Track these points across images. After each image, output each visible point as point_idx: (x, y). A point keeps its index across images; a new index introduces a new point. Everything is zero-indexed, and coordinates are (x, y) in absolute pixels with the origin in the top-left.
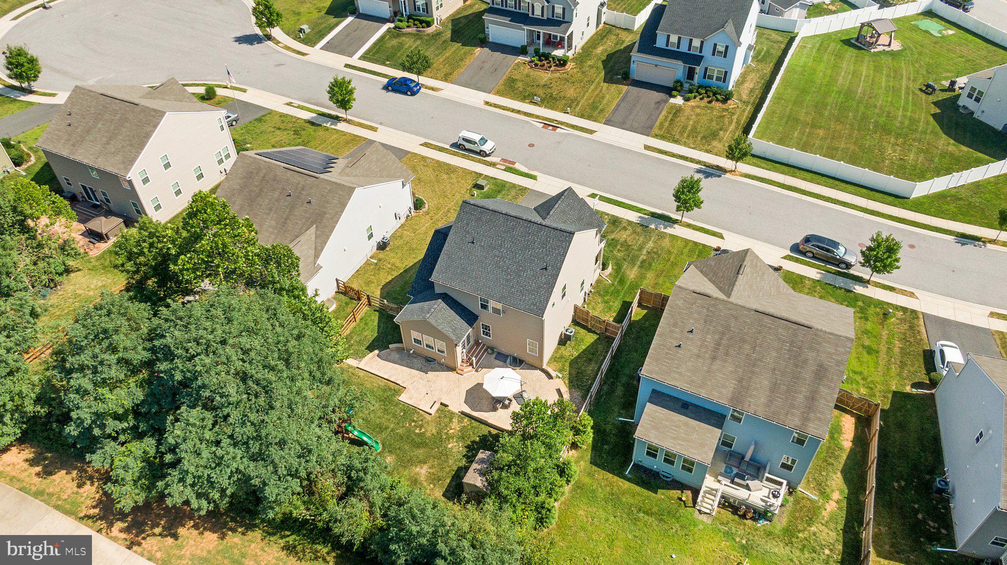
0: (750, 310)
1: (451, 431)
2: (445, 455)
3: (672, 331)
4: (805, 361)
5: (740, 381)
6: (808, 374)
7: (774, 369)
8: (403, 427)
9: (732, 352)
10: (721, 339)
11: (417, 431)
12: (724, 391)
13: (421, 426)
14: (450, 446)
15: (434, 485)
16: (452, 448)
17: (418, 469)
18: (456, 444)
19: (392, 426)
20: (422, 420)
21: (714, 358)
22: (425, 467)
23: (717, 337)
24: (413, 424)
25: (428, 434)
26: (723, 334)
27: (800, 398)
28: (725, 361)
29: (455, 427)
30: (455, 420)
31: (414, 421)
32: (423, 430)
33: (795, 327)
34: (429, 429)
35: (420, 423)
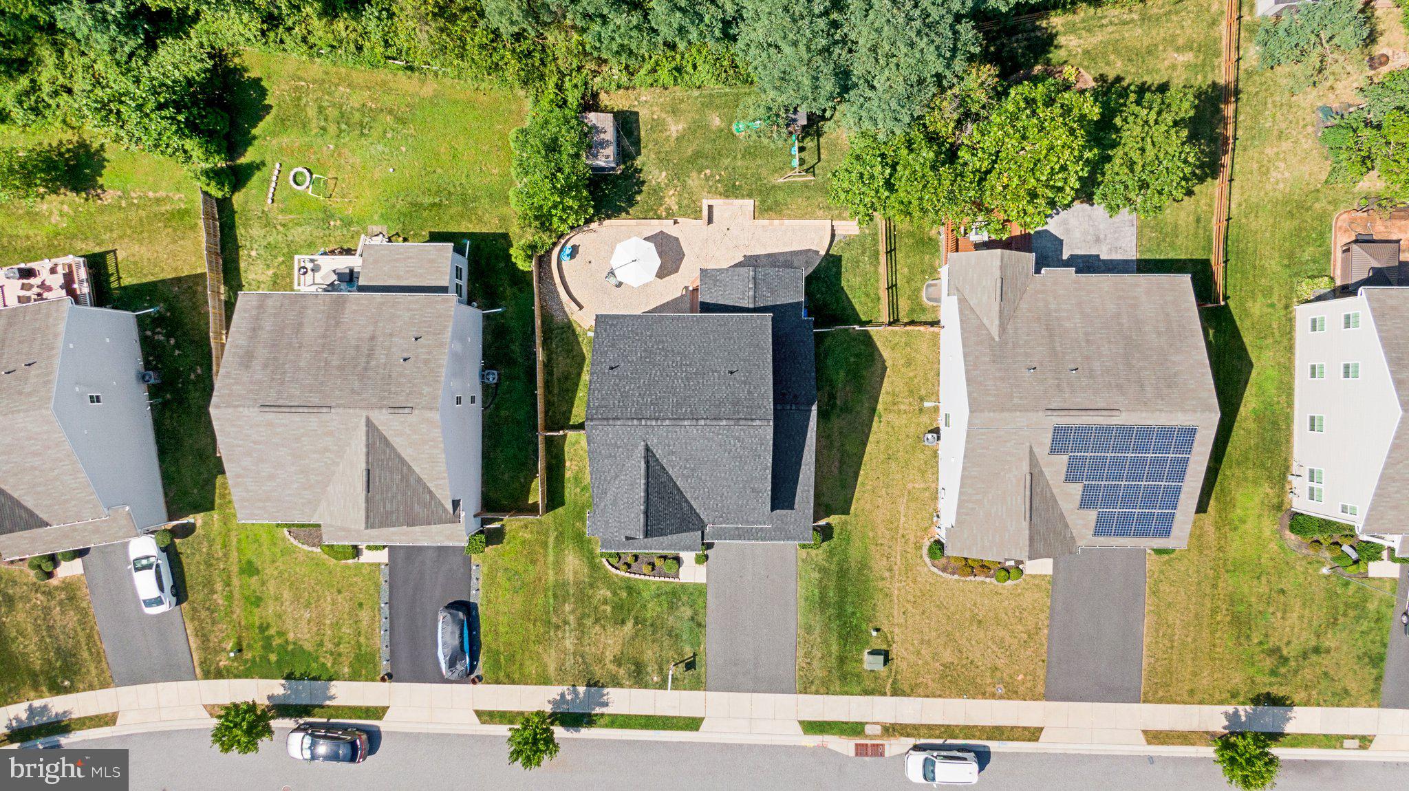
0: (338, 406)
1: (671, 192)
2: (663, 162)
3: (429, 353)
4: (265, 366)
5: (338, 324)
6: (262, 352)
7: (300, 347)
8: (726, 168)
9: (352, 352)
10: (368, 363)
11: (708, 171)
12: (354, 307)
13: (707, 179)
14: (664, 174)
15: (653, 119)
16: (661, 172)
17: (680, 127)
18: (659, 180)
19: (739, 163)
20: (711, 187)
21: (373, 338)
22: (674, 135)
23: (373, 363)
24: (718, 177)
25: (694, 174)
26: (366, 369)
27: (268, 325)
28: (359, 339)
29: (671, 201)
30: (675, 207)
31: (719, 181)
32: (702, 176)
33: (281, 402)
34: (697, 182)
35: (711, 183)
